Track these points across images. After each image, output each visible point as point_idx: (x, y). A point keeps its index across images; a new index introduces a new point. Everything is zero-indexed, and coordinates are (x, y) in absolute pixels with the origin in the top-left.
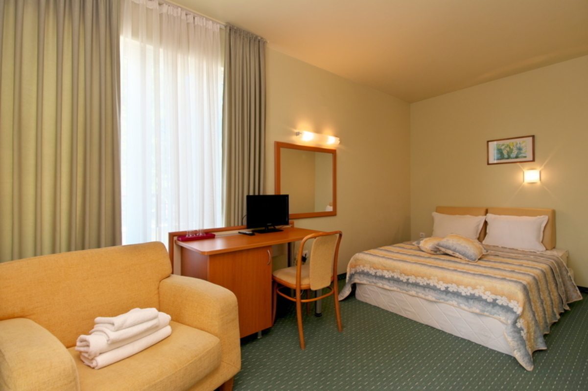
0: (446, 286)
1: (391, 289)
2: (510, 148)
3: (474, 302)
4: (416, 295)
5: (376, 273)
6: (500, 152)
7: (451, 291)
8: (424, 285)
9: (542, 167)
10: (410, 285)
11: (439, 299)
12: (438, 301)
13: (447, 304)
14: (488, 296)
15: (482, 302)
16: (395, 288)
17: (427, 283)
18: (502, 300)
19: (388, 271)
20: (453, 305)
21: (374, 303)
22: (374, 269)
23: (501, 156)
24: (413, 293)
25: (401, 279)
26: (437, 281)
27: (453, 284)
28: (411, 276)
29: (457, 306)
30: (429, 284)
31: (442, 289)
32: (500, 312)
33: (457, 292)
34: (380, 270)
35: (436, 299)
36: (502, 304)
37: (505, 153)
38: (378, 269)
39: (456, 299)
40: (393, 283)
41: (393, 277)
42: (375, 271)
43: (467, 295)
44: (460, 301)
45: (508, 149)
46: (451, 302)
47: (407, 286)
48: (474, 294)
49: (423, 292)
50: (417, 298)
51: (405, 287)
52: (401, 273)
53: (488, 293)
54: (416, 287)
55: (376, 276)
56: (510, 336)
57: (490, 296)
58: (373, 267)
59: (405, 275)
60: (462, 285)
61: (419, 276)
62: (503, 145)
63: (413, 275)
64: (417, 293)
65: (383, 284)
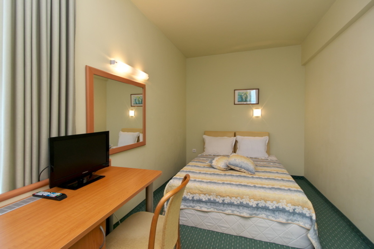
0: (257, 203)
1: (209, 210)
2: (246, 95)
3: (279, 213)
4: (232, 213)
5: (193, 197)
6: (241, 97)
7: (261, 206)
8: (238, 203)
9: (262, 108)
10: (226, 205)
11: (252, 215)
12: (251, 216)
13: (258, 217)
14: (290, 208)
15: (286, 213)
16: (212, 209)
17: (240, 202)
18: (299, 209)
19: (205, 194)
20: (263, 218)
21: (191, 224)
22: (191, 194)
23: (242, 100)
24: (229, 212)
25: (217, 200)
26: (249, 199)
27: (262, 200)
28: (226, 197)
29: (266, 218)
30: (242, 203)
31: (254, 206)
32: (299, 219)
33: (265, 206)
34: (197, 195)
35: (250, 215)
36: (299, 212)
37: (244, 98)
38: (195, 193)
39: (265, 213)
40: (210, 205)
41: (209, 199)
42: (192, 196)
43: (273, 208)
44: (268, 213)
45: (245, 96)
46: (260, 216)
47: (223, 206)
48: (278, 207)
49: (238, 210)
50: (232, 216)
51: (222, 208)
52: (217, 196)
53: (289, 205)
54: (231, 207)
55: (193, 201)
56: (314, 239)
57: (291, 207)
58: (190, 192)
59: (221, 196)
60: (269, 200)
61: (233, 197)
62: (243, 93)
63: (228, 196)
64: (233, 211)
65: (201, 207)
